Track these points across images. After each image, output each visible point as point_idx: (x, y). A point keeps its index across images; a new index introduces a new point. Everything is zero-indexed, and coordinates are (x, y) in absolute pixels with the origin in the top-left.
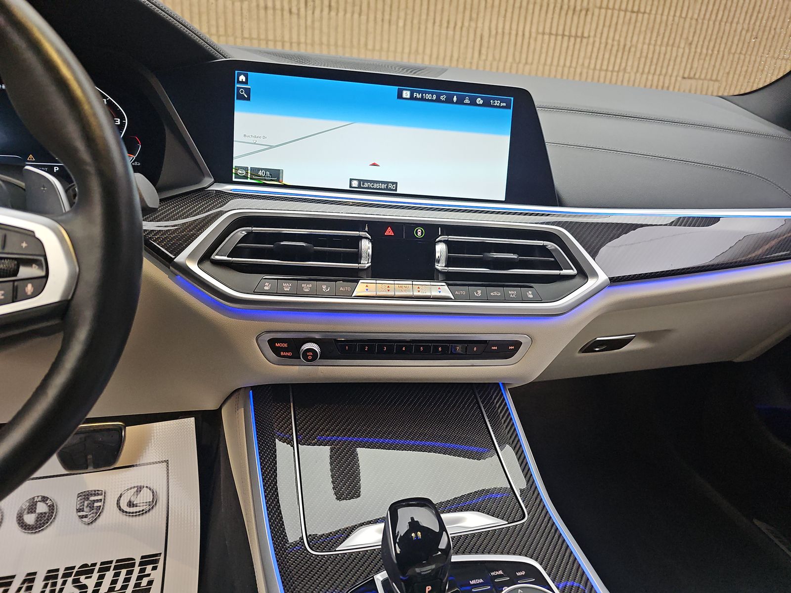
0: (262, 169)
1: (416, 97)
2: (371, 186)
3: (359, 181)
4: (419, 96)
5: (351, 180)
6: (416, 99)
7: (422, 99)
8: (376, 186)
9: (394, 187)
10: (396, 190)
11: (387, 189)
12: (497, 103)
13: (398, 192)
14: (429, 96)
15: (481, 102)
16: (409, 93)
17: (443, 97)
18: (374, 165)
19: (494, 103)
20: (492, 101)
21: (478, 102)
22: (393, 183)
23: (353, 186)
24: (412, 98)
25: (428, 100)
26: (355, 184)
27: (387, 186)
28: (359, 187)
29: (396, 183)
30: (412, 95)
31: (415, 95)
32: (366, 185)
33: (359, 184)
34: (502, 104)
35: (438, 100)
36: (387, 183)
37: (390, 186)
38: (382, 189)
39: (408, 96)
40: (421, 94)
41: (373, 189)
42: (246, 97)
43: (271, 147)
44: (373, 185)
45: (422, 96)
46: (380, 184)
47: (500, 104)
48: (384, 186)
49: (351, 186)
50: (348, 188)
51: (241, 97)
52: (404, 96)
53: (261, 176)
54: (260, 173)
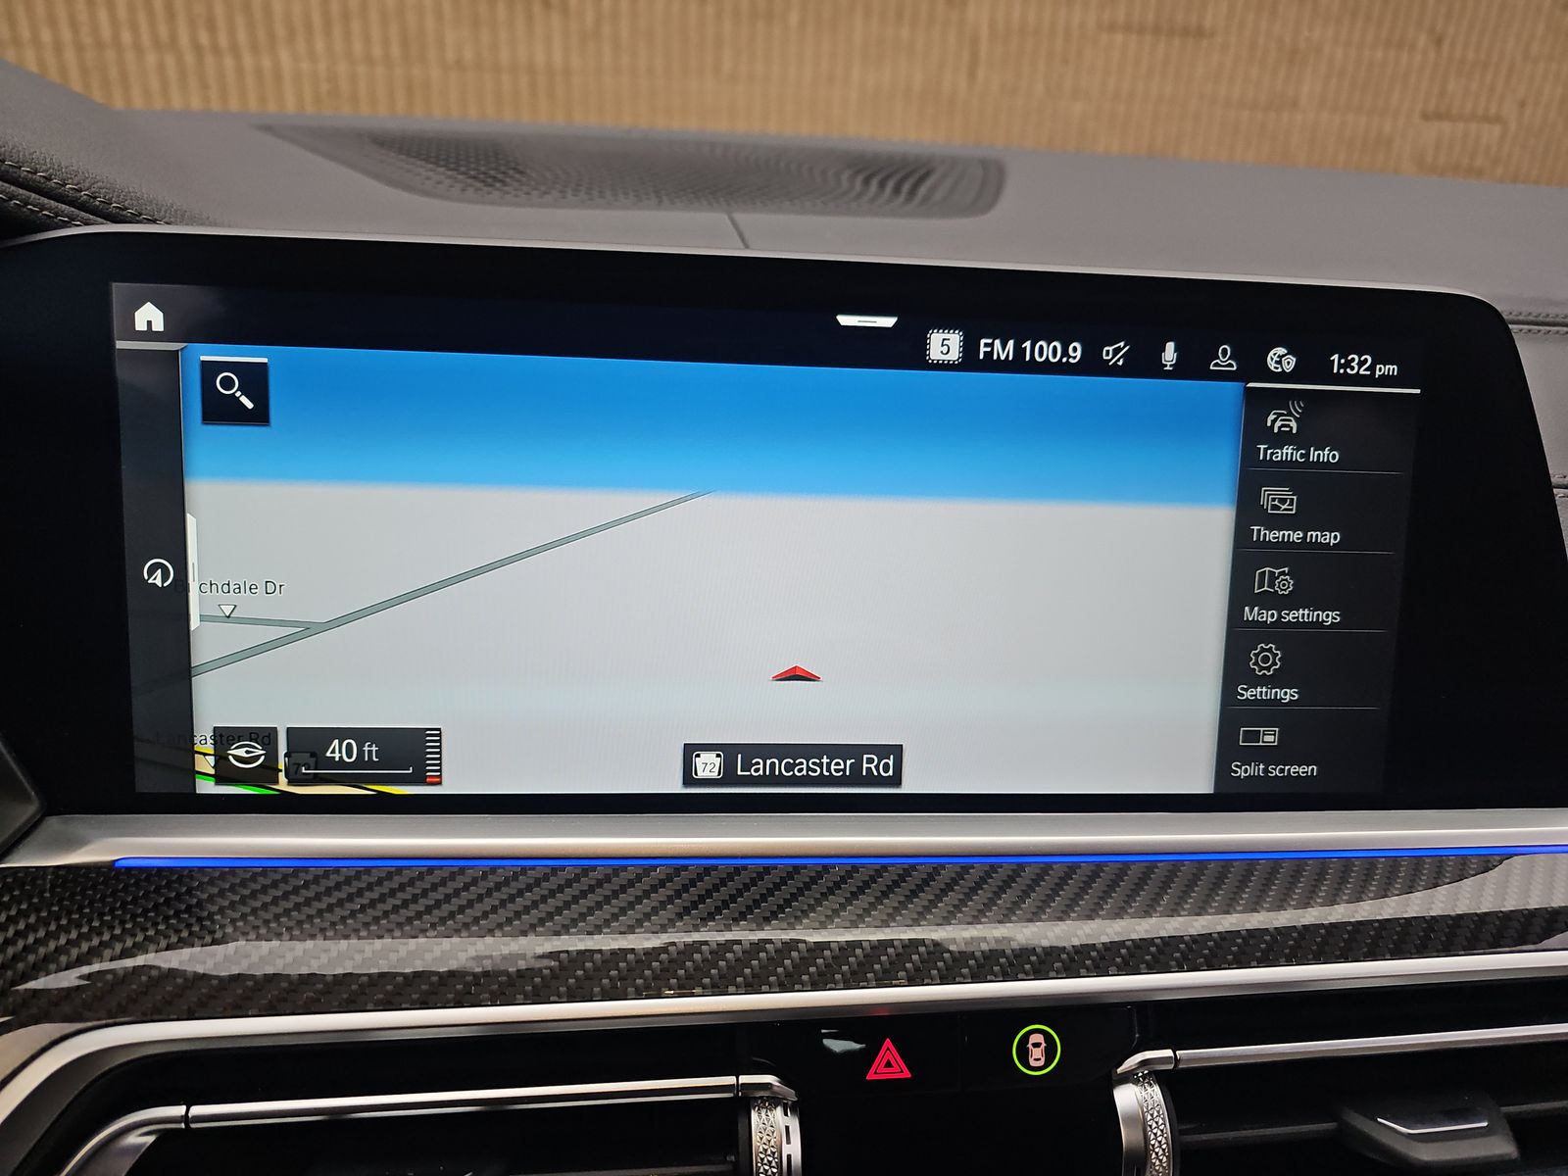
0: (342, 734)
1: (989, 354)
2: (781, 768)
3: (728, 751)
4: (1003, 350)
5: (690, 751)
6: (991, 365)
7: (1019, 365)
8: (803, 767)
9: (886, 768)
10: (896, 780)
11: (856, 778)
12: (1361, 364)
13: (908, 788)
14: (1048, 351)
15: (1290, 363)
16: (955, 339)
17: (1116, 351)
18: (795, 675)
19: (1348, 364)
20: (1336, 357)
21: (1272, 365)
22: (883, 751)
23: (701, 774)
24: (970, 361)
25: (1047, 368)
26: (708, 765)
27: (857, 767)
28: (728, 776)
29: (897, 751)
30: (969, 347)
31: (983, 349)
32: (760, 767)
33: (728, 767)
34: (1382, 370)
35: (1092, 365)
36: (854, 751)
37: (869, 765)
38: (831, 781)
39: (954, 355)
40: (1011, 343)
41: (795, 781)
42: (250, 405)
43: (309, 629)
44: (789, 767)
45: (1019, 351)
46: (825, 760)
47: (1372, 368)
48: (839, 766)
49: (689, 778)
50: (675, 786)
51: (219, 411)
52: (935, 353)
53: (342, 764)
54: (336, 751)
